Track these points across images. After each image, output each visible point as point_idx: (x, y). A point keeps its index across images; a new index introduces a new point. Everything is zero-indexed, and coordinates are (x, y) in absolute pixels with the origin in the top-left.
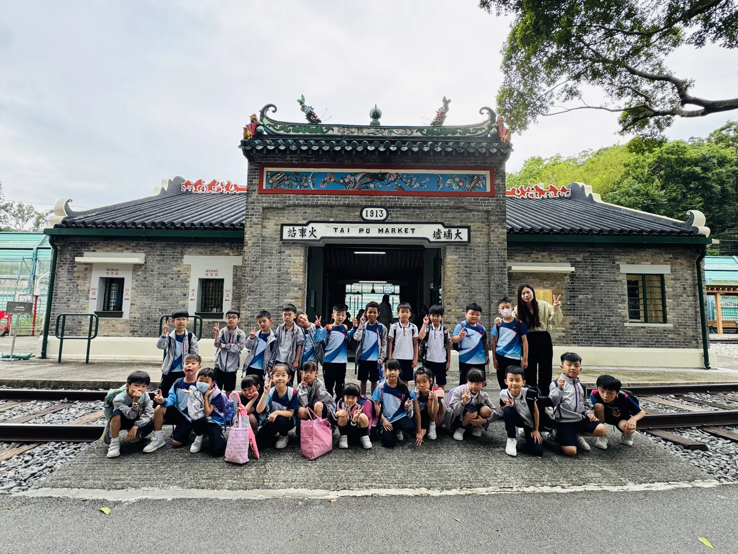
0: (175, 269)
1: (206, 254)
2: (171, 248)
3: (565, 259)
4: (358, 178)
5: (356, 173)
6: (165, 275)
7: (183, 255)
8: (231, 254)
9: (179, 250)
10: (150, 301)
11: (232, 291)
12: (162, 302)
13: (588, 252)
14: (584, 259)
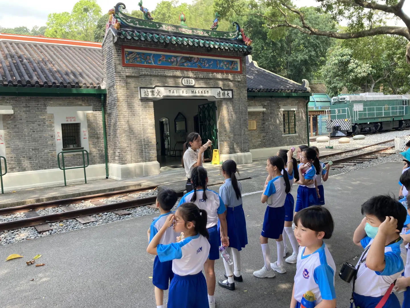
0: (41, 117)
1: (64, 105)
2: (35, 101)
3: (260, 104)
4: (179, 59)
5: (178, 56)
6: (33, 122)
7: (46, 106)
8: (83, 105)
9: (42, 102)
10: (23, 144)
11: (87, 132)
12: (33, 143)
13: (269, 100)
14: (267, 104)
